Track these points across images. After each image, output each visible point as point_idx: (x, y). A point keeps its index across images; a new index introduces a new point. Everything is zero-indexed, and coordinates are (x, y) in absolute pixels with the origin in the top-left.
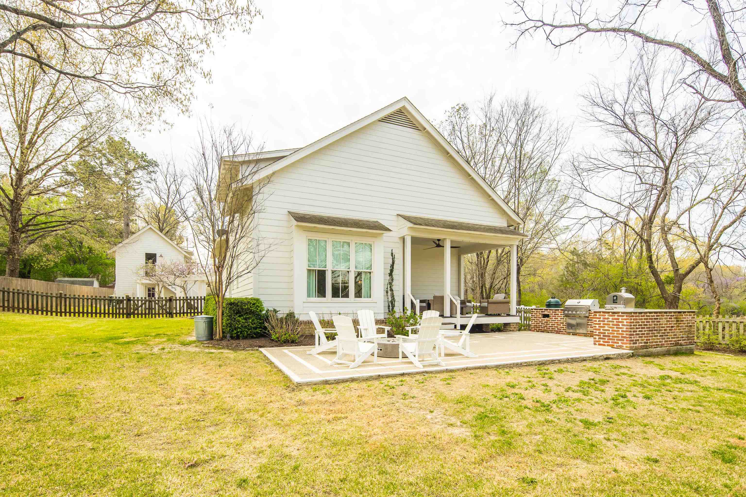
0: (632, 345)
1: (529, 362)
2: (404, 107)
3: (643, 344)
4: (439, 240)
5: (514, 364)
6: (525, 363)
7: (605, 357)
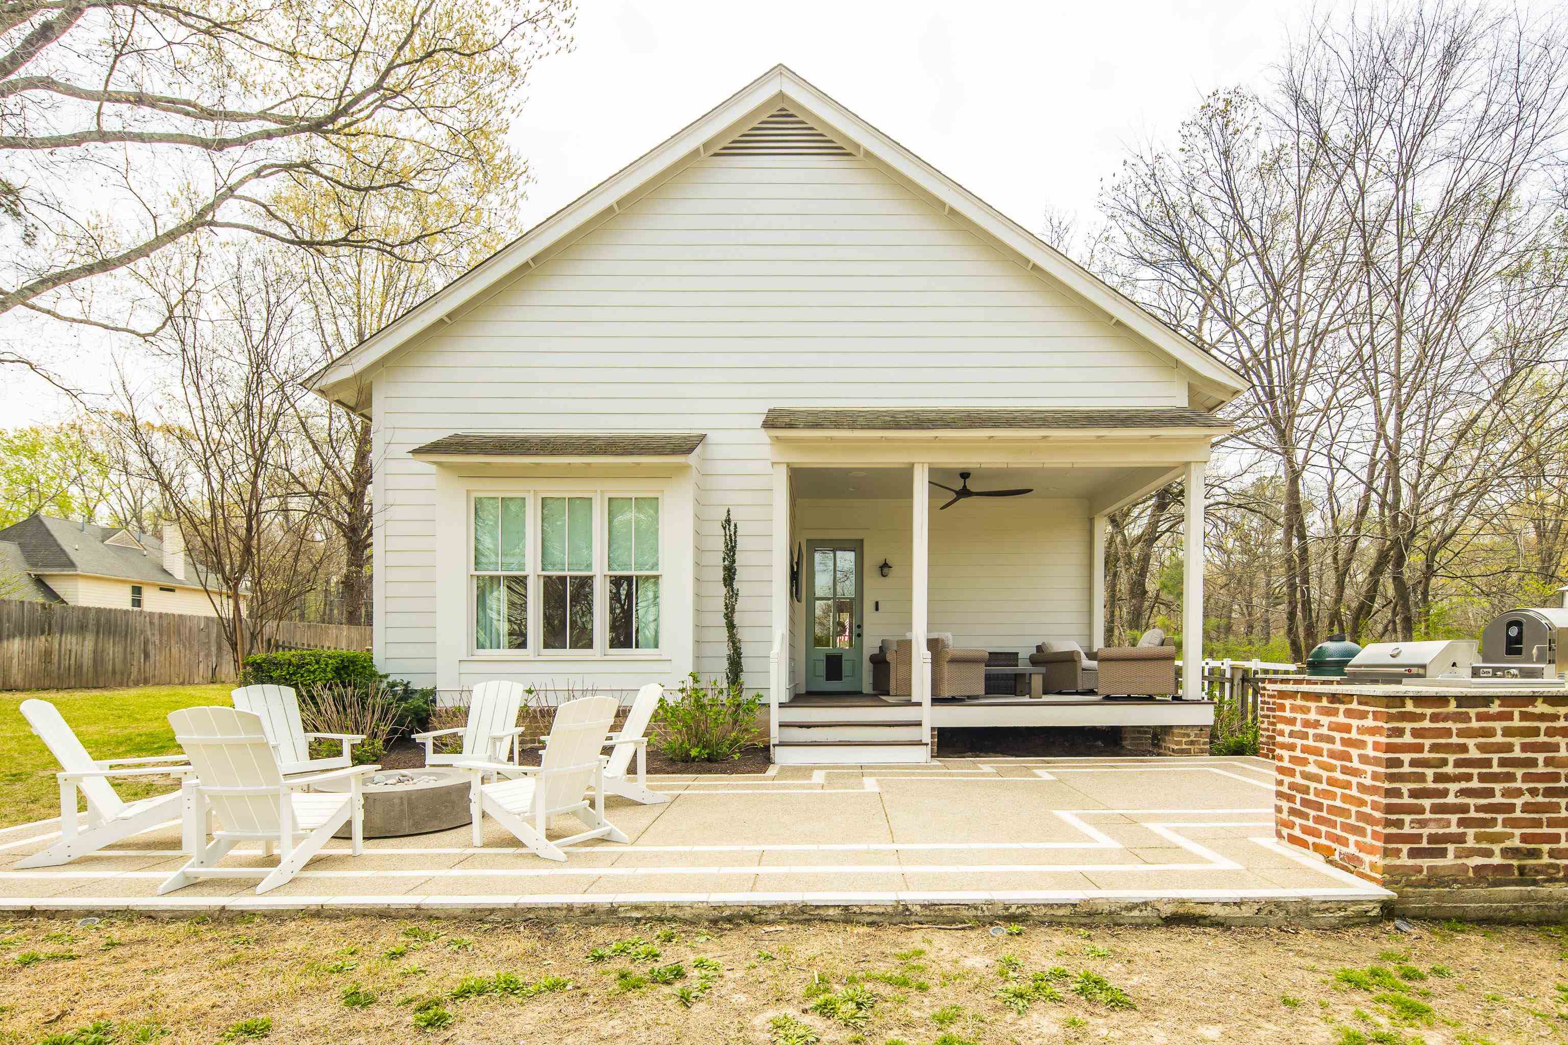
0: (1405, 860)
1: (662, 907)
2: (781, 96)
3: (1497, 860)
4: (965, 475)
5: (570, 908)
6: (637, 908)
7: (1167, 910)
